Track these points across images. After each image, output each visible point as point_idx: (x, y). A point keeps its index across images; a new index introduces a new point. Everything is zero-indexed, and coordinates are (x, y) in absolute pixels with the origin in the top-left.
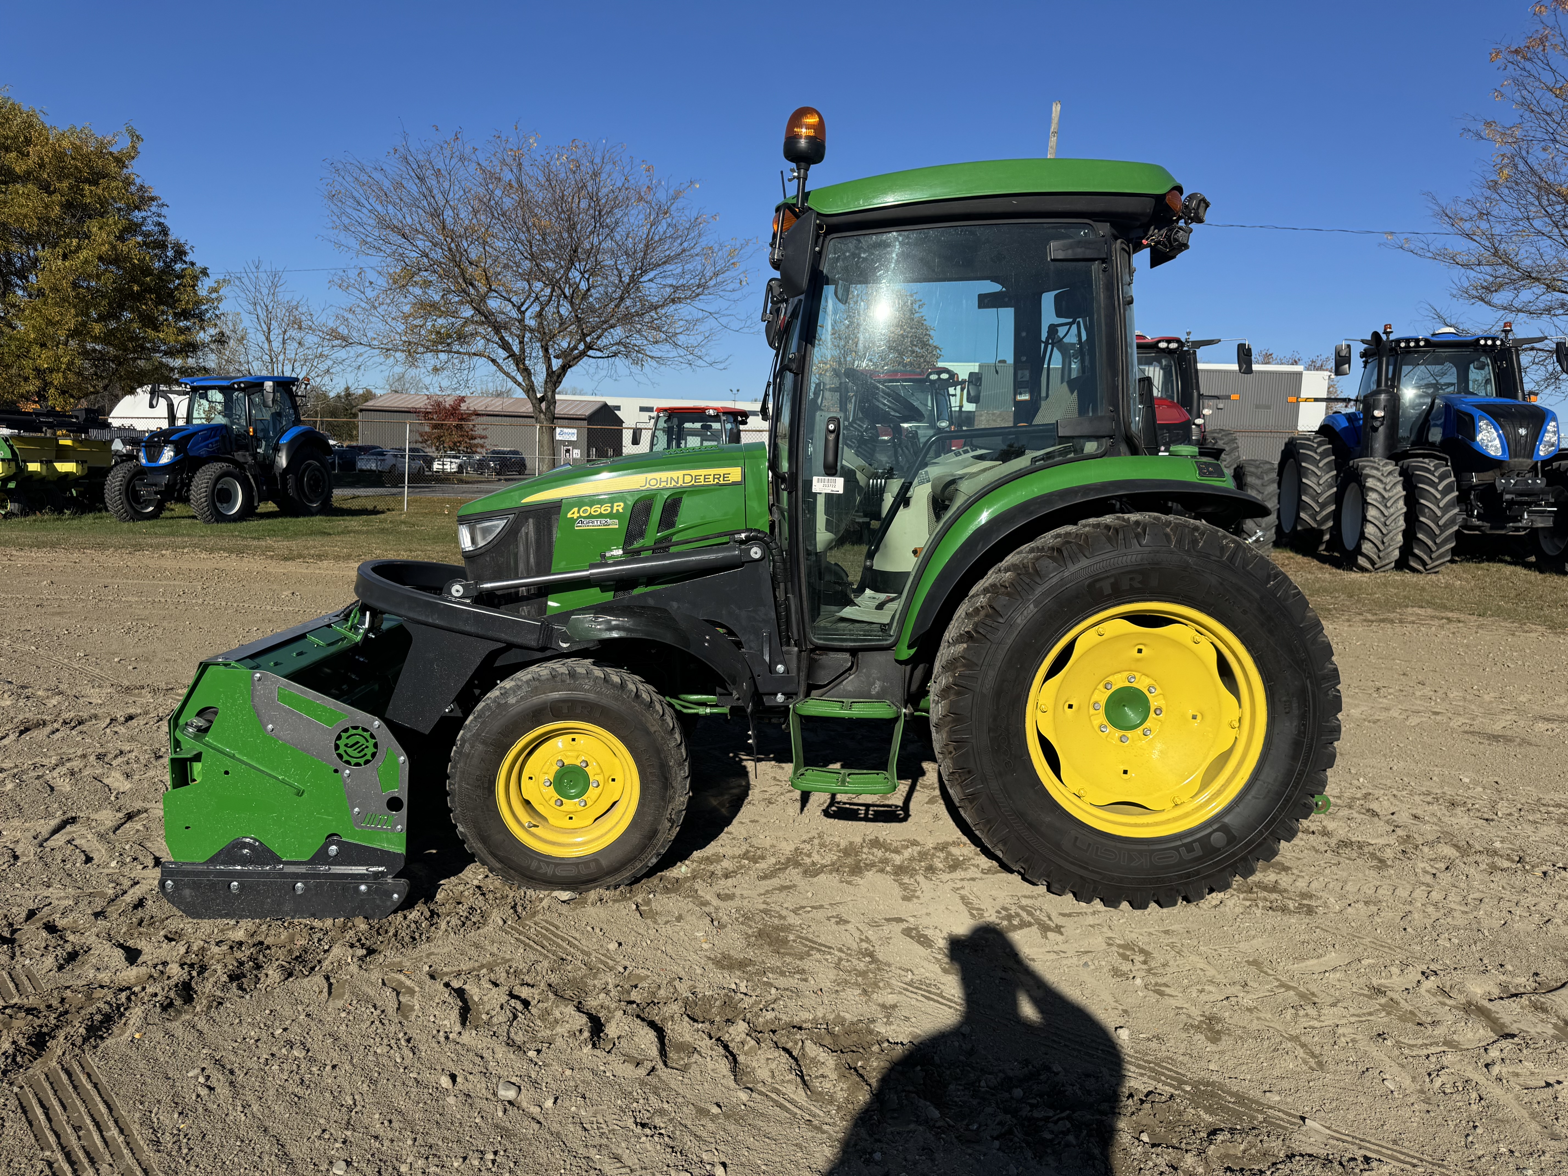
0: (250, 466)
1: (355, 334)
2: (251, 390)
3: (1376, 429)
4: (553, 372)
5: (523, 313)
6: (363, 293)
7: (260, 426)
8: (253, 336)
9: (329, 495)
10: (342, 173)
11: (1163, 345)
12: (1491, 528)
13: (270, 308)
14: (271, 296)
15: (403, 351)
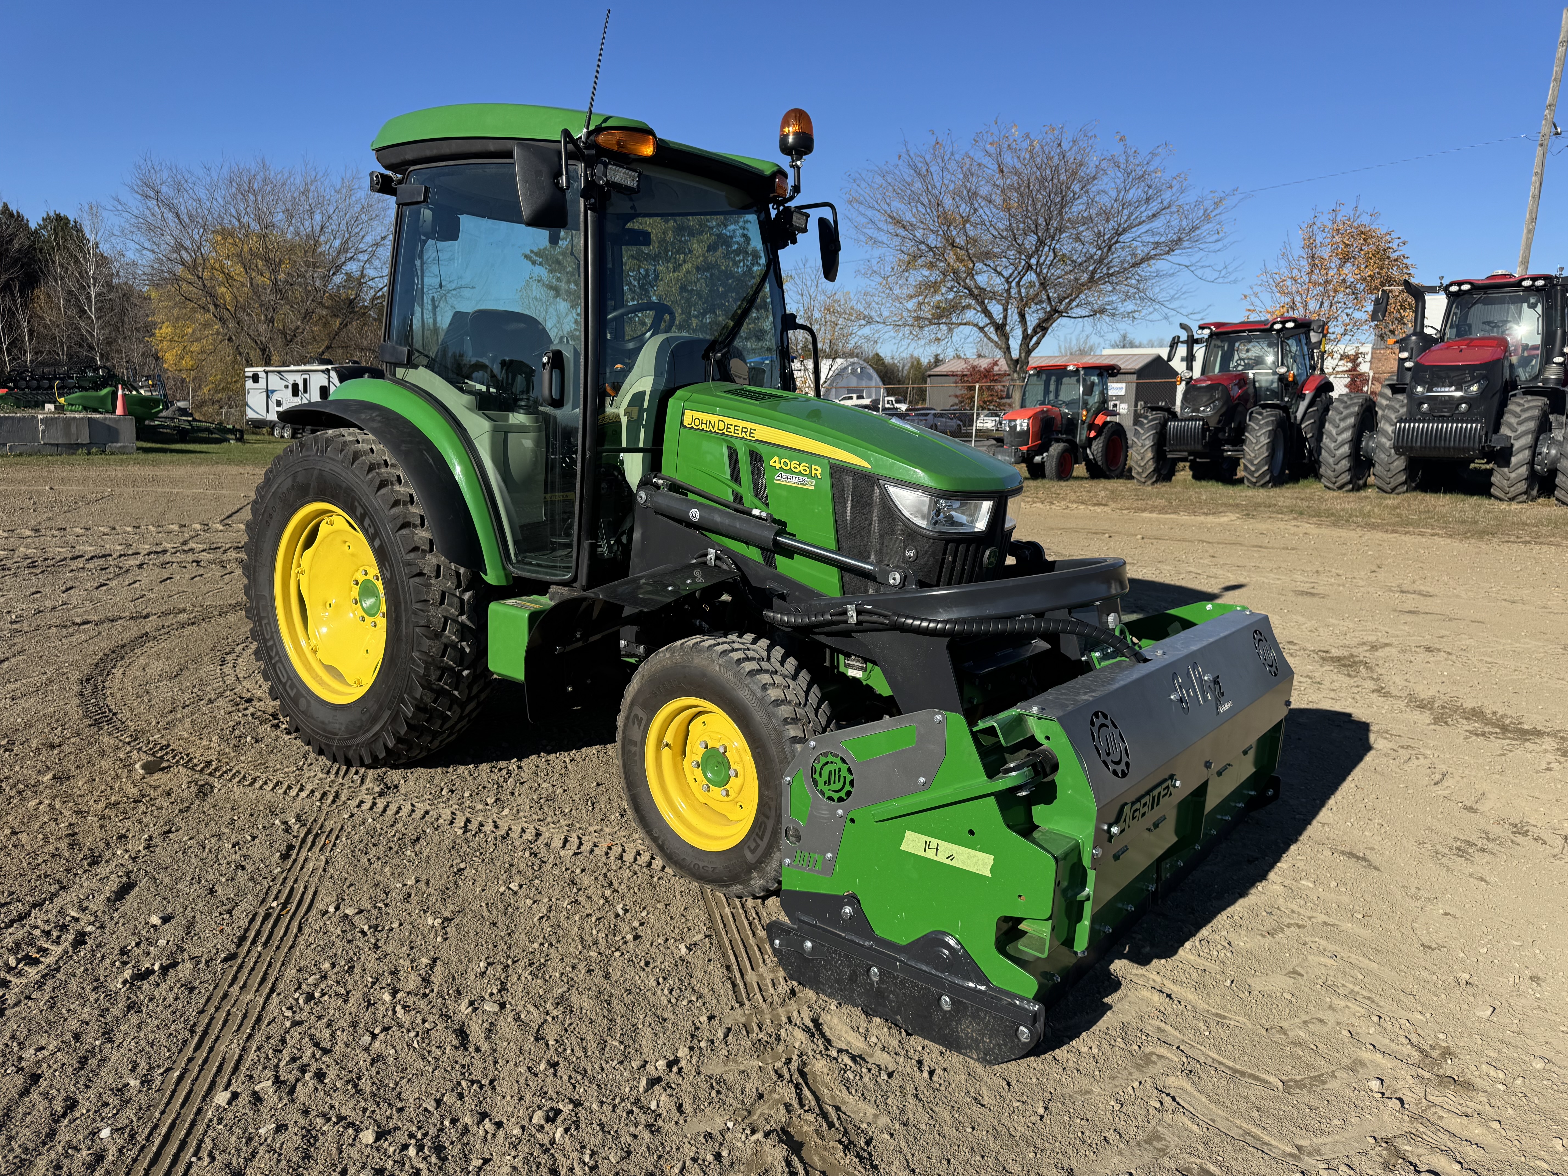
5: (1011, 284)
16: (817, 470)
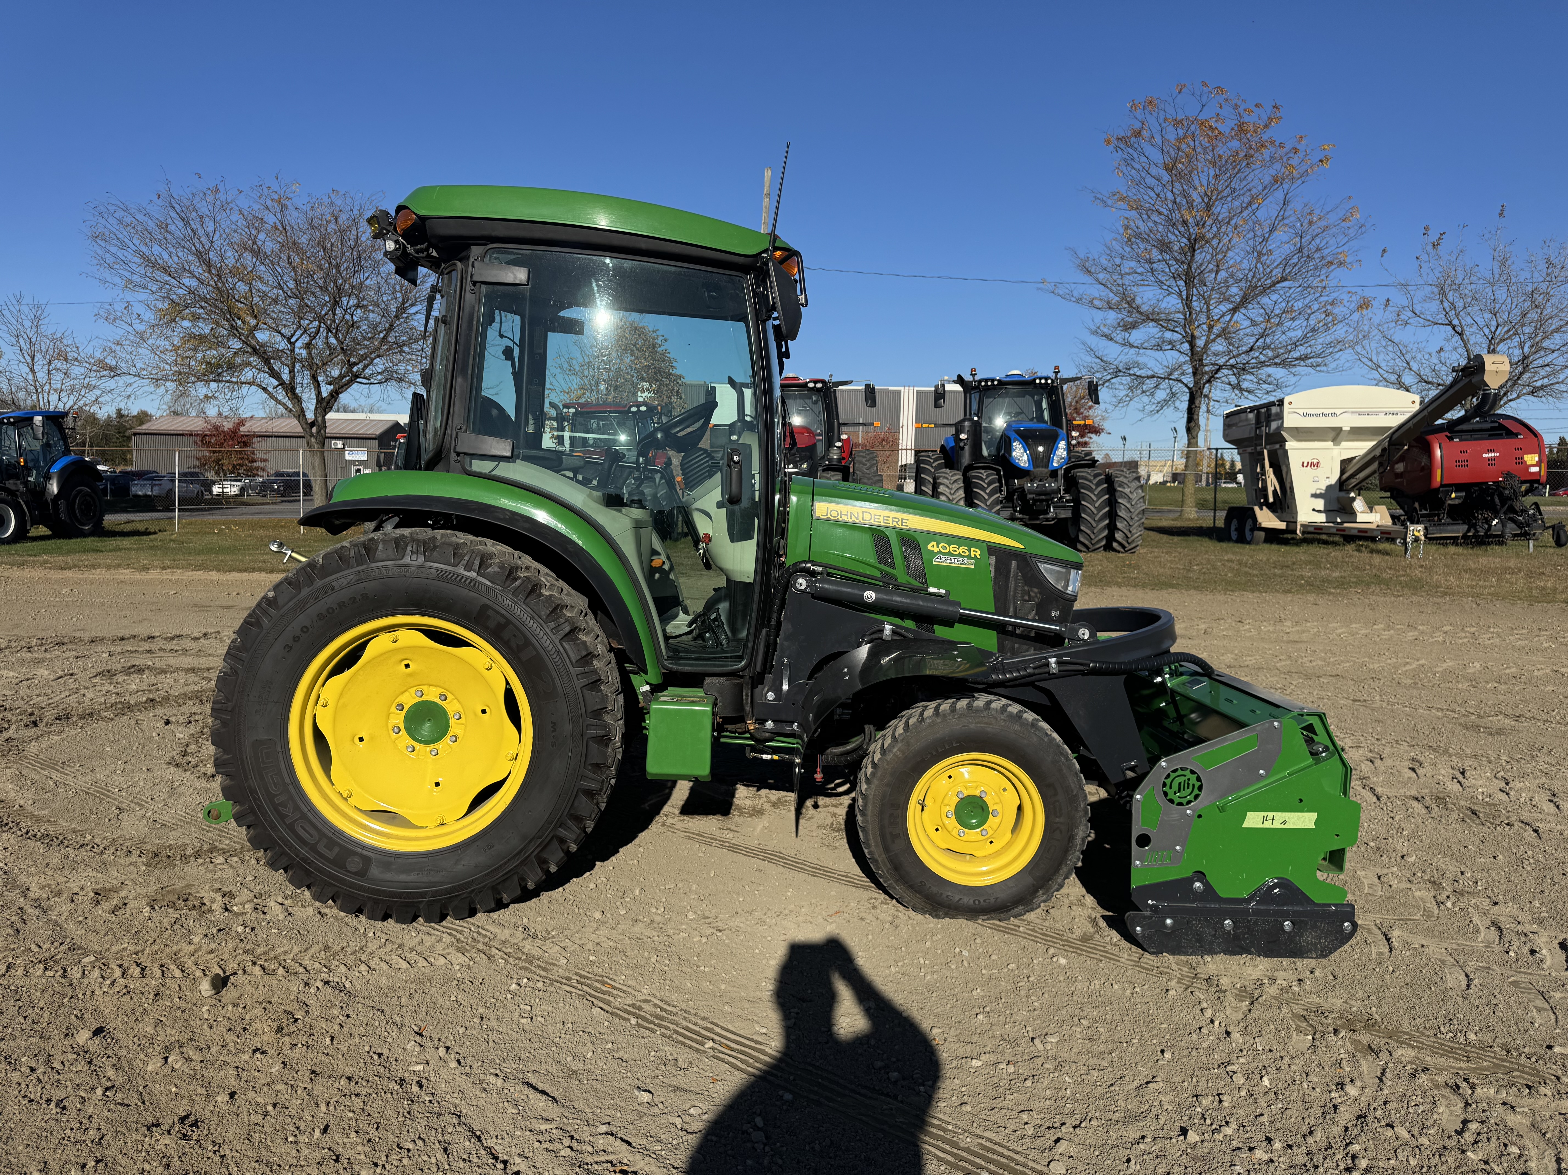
0: (22, 494)
1: (123, 365)
2: (21, 424)
3: (962, 448)
4: (323, 399)
5: (294, 343)
6: (131, 325)
7: (30, 457)
8: (16, 367)
9: (101, 520)
10: (106, 216)
11: (811, 385)
12: (1030, 519)
13: (33, 340)
14: (34, 329)
15: (173, 381)
16: (976, 552)
